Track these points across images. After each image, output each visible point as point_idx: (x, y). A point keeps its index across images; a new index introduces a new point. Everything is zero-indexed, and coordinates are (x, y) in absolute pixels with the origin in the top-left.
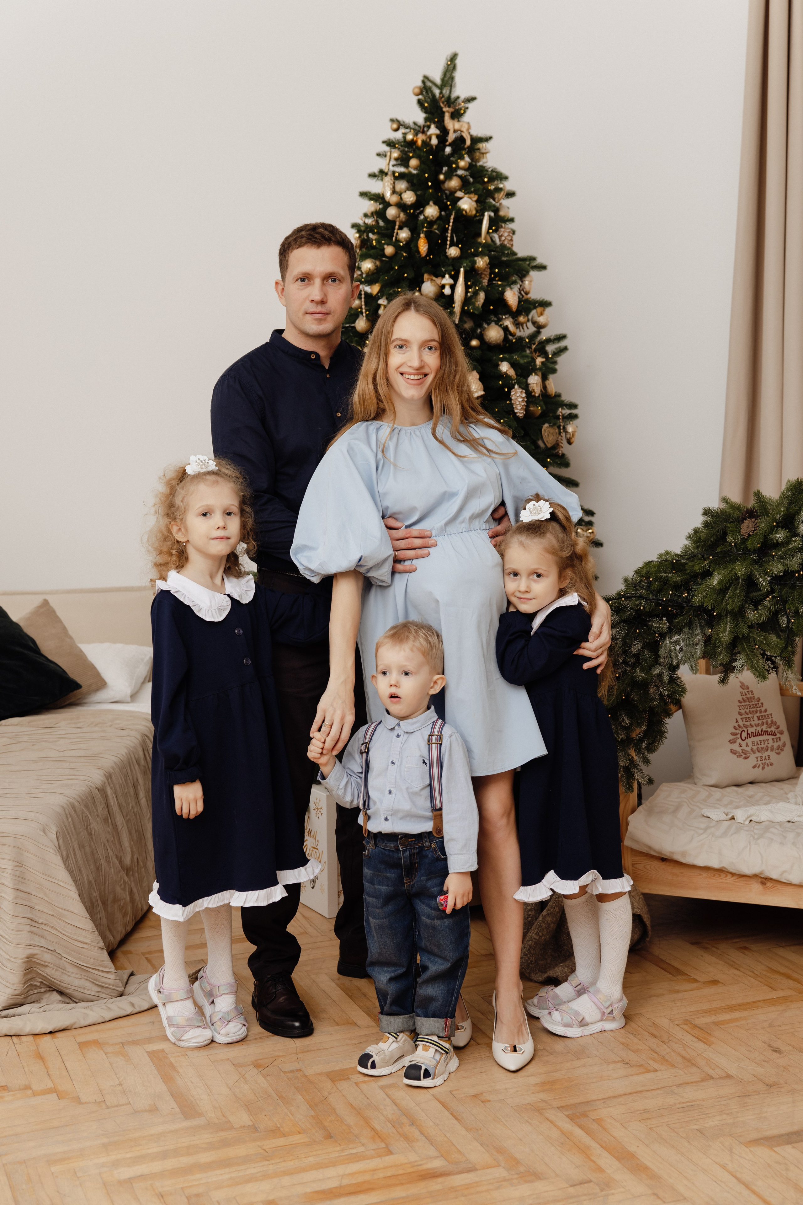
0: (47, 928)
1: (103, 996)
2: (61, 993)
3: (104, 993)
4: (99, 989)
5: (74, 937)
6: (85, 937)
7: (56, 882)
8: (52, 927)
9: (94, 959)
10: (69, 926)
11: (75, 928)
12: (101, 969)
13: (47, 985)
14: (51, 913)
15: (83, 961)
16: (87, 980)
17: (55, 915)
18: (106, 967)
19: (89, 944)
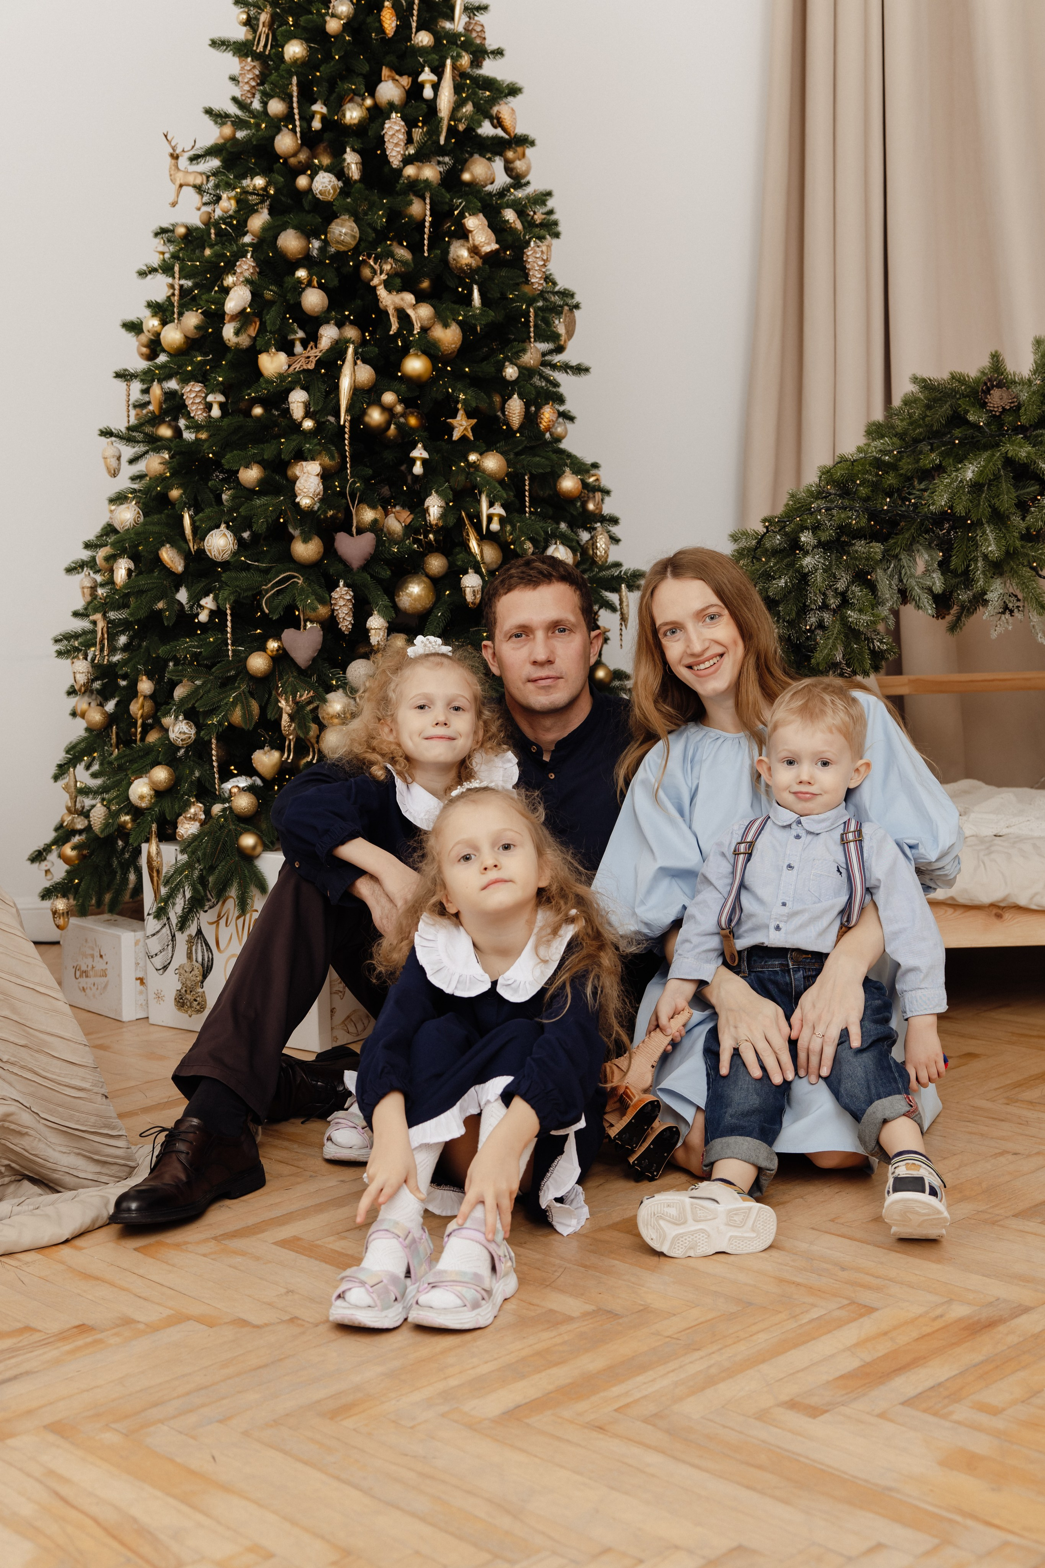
0: (15, 1070)
1: (104, 1179)
2: (34, 1181)
3: (106, 1175)
4: (98, 1169)
5: (63, 1079)
6: (83, 1079)
7: (32, 986)
8: (22, 1067)
9: (97, 1116)
10: (55, 1061)
11: (65, 1064)
12: (105, 1131)
13: (12, 1168)
14: (23, 1042)
15: (78, 1122)
16: (79, 1154)
17: (30, 1045)
18: (113, 1128)
19: (89, 1090)
